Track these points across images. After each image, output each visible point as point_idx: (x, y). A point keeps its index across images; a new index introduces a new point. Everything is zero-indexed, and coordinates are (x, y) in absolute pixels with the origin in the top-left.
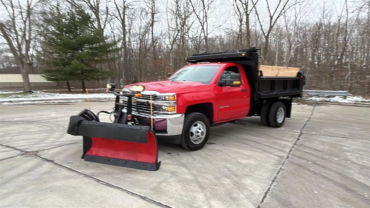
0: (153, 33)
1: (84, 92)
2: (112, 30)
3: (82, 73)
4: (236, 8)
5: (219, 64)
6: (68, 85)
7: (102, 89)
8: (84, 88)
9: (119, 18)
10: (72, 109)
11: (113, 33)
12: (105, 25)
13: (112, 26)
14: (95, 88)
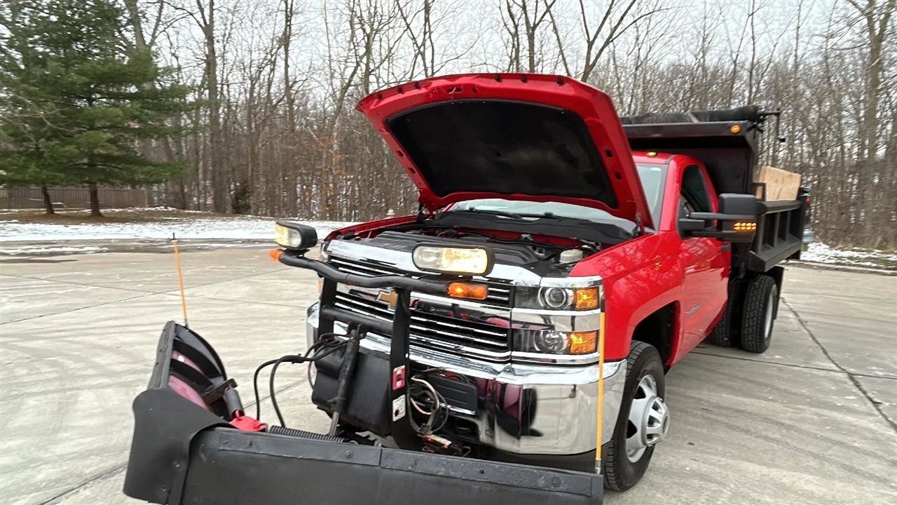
0: (287, 66)
1: (96, 218)
2: (173, 51)
3: (91, 165)
4: (506, 14)
5: (650, 157)
6: (47, 197)
7: (147, 209)
8: (95, 205)
9: (198, 16)
10: (75, 281)
11: (177, 58)
12: (154, 37)
13: (173, 39)
14: (127, 206)
